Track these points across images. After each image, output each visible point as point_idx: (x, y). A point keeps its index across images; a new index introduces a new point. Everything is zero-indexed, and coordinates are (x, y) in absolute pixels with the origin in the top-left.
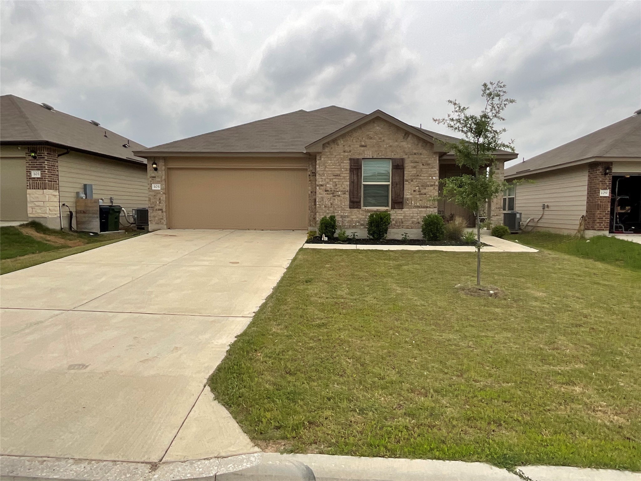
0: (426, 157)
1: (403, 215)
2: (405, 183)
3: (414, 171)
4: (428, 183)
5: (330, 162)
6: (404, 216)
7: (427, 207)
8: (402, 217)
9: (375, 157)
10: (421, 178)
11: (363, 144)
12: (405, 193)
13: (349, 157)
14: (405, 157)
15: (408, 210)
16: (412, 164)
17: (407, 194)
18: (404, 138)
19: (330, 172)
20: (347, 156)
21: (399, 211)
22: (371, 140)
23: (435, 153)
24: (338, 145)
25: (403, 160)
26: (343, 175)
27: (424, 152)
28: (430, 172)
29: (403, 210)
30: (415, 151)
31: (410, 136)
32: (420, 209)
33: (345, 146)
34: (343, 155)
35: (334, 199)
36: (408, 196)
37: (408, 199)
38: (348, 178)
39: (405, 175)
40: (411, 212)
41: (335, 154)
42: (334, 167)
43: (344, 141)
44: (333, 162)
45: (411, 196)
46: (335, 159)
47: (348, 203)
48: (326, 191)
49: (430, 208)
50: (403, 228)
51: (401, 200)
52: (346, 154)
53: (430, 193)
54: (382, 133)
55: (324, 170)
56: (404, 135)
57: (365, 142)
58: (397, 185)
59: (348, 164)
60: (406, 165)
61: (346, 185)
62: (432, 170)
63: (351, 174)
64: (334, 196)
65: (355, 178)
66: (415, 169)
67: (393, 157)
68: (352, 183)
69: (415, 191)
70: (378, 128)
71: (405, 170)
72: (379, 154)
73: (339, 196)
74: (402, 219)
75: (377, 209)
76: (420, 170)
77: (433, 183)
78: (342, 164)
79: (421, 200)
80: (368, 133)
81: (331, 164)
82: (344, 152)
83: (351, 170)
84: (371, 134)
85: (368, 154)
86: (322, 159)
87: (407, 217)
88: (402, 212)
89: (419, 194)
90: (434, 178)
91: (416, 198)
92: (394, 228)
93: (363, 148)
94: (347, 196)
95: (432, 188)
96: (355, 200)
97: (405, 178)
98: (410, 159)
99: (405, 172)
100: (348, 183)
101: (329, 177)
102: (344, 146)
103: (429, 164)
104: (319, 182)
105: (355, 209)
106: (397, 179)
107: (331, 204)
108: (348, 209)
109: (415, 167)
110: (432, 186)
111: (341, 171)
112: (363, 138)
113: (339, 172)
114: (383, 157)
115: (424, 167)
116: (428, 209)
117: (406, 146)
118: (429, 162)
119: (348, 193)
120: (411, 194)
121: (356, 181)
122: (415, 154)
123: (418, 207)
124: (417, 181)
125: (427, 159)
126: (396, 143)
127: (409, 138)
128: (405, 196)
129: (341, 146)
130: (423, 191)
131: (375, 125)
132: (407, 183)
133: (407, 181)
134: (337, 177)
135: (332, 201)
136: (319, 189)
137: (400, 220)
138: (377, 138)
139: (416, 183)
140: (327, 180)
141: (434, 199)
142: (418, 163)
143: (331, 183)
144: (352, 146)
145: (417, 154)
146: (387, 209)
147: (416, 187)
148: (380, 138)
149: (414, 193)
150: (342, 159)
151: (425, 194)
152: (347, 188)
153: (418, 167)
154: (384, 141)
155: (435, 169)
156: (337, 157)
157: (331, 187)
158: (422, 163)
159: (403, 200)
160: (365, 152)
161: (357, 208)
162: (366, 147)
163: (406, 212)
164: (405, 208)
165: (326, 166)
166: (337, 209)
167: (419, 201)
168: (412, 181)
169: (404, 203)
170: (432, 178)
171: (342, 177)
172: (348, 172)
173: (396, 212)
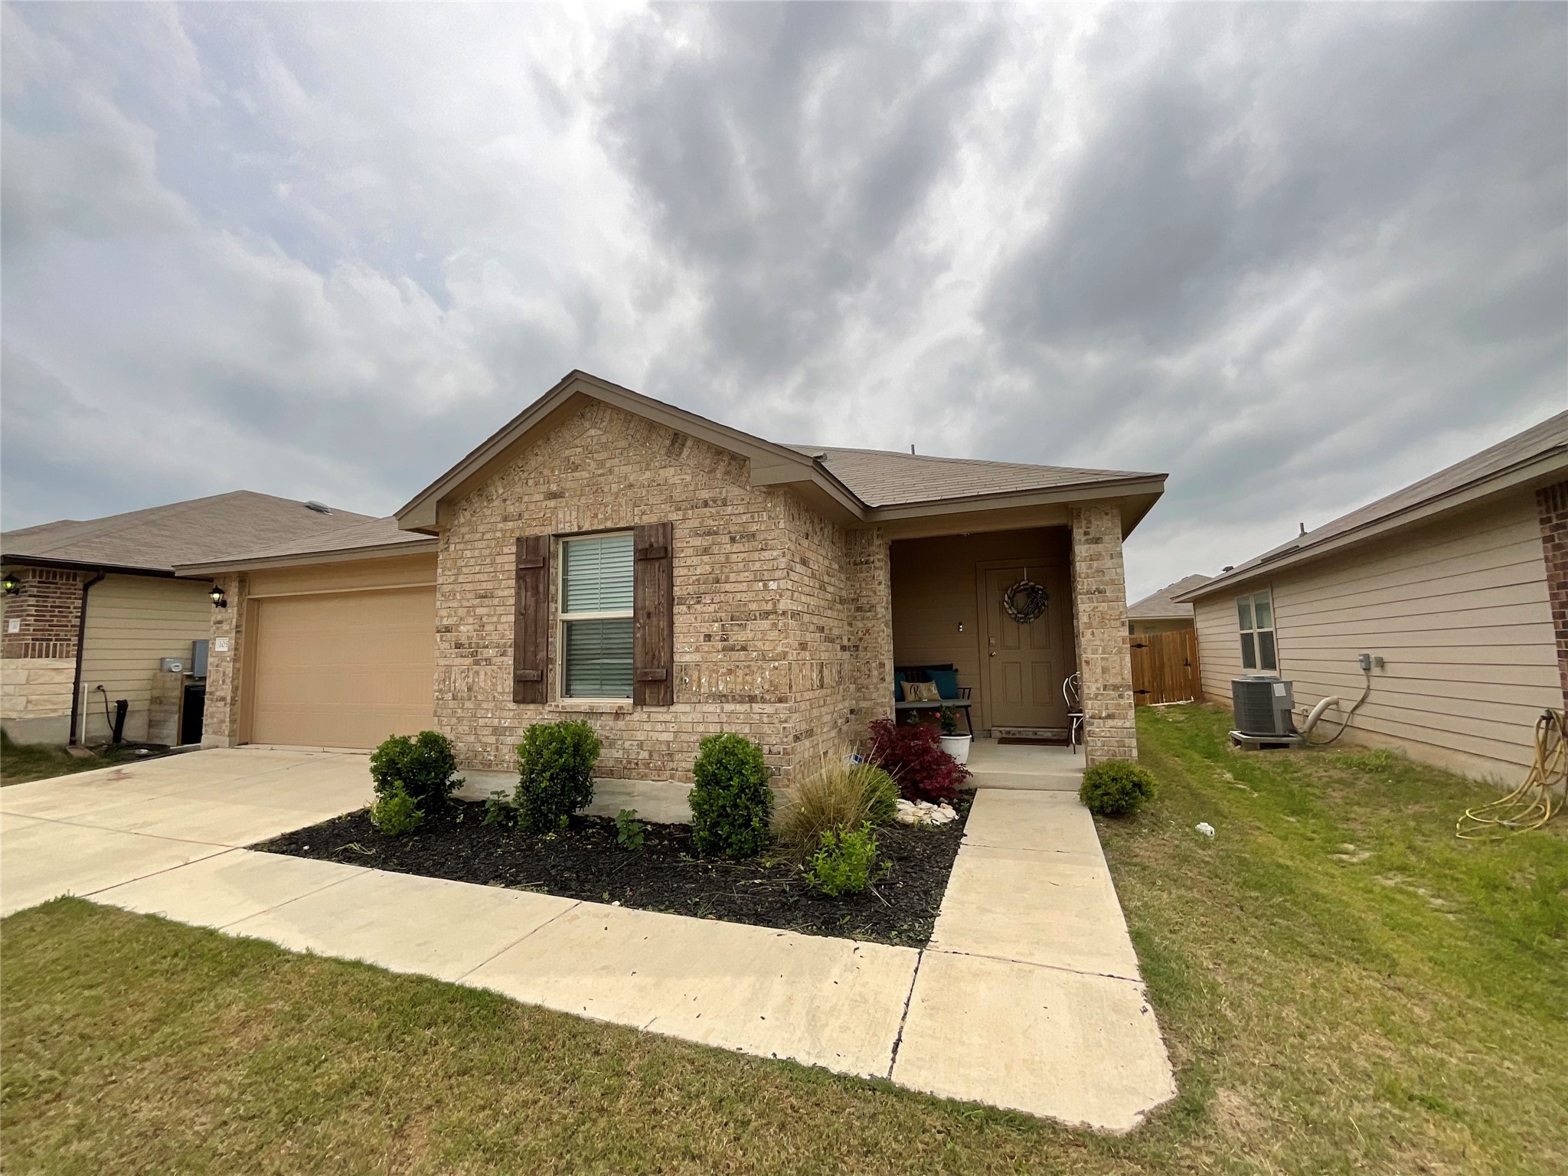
0: (741, 509)
1: (671, 727)
2: (676, 609)
3: (704, 567)
4: (753, 606)
5: (468, 554)
6: (676, 733)
7: (752, 699)
8: (665, 737)
9: (586, 527)
10: (728, 587)
11: (554, 487)
12: (677, 647)
13: (517, 534)
14: (674, 517)
15: (687, 708)
16: (697, 542)
17: (686, 651)
18: (669, 453)
19: (469, 587)
20: (512, 531)
21: (660, 714)
22: (576, 474)
23: (771, 490)
24: (490, 501)
25: (667, 528)
26: (500, 593)
27: (736, 491)
28: (758, 565)
29: (673, 708)
30: (705, 495)
31: (689, 443)
32: (729, 707)
33: (508, 503)
34: (501, 530)
35: (477, 673)
36: (687, 658)
37: (685, 668)
38: (512, 601)
39: (677, 581)
40: (698, 717)
41: (481, 529)
42: (478, 568)
43: (504, 488)
45: (697, 657)
46: (481, 544)
47: (510, 684)
48: (458, 646)
49: (764, 701)
50: (672, 777)
51: (661, 673)
52: (510, 525)
53: (760, 644)
54: (604, 447)
55: (455, 582)
56: (668, 442)
57: (559, 482)
58: (649, 615)
59: (513, 558)
60: (677, 545)
61: (504, 625)
62: (766, 555)
63: (520, 588)
64: (477, 663)
65: (531, 601)
66: (706, 558)
67: (637, 521)
68: (521, 614)
69: (708, 637)
71: (676, 563)
72: (596, 516)
73: (489, 661)
74: (668, 742)
75: (591, 708)
76: (723, 559)
77: (769, 607)
78: (499, 559)
79: (730, 672)
80: (567, 452)
81: (472, 562)
82: (505, 519)
83: (521, 575)
84: (575, 453)
85: (567, 520)
86: (452, 548)
87: (684, 737)
88: (668, 717)
89: (724, 649)
90: (773, 585)
91: (715, 663)
92: (643, 777)
93: (552, 503)
94: (509, 661)
95: (765, 624)
96: (532, 674)
97: (677, 591)
98: (690, 524)
99: (676, 572)
100: (512, 618)
101: (465, 604)
102: (505, 500)
103: (754, 535)
104: (442, 618)
105: (532, 706)
106: (651, 598)
107: (469, 689)
108: (512, 706)
109: (706, 551)
110: (766, 615)
111: (495, 579)
112: (553, 471)
113: (489, 586)
114: (609, 525)
115: (737, 547)
116: (756, 707)
117: (677, 480)
118: (755, 527)
119: (511, 651)
120: (697, 650)
121: (532, 611)
122: (706, 504)
123: (722, 698)
124: (717, 599)
125: (744, 518)
126: (648, 474)
127: (686, 452)
128: (676, 658)
129: (496, 503)
130: (738, 636)
131: (587, 425)
132: (684, 608)
133: (682, 602)
134: (487, 602)
135: (470, 680)
136: (441, 640)
137: (664, 747)
138: (593, 465)
139: (711, 609)
140: (462, 612)
141: (775, 668)
142: (716, 533)
143: (471, 620)
144: (526, 499)
145: (710, 503)
146: (621, 708)
147: (713, 621)
148: (601, 464)
149: (706, 647)
150: (500, 543)
151: (744, 649)
152: (510, 636)
153: (715, 549)
154: (611, 471)
155: (775, 553)
156: (487, 536)
157: (469, 634)
158: (730, 533)
159: (669, 673)
160: (561, 516)
161: (533, 702)
162: (562, 497)
163: (683, 718)
164: (678, 702)
165: (460, 568)
166: (485, 706)
167: (724, 674)
168: (699, 602)
169: (676, 682)
170: (765, 585)
171: (496, 601)
172: (512, 583)
173: (649, 717)
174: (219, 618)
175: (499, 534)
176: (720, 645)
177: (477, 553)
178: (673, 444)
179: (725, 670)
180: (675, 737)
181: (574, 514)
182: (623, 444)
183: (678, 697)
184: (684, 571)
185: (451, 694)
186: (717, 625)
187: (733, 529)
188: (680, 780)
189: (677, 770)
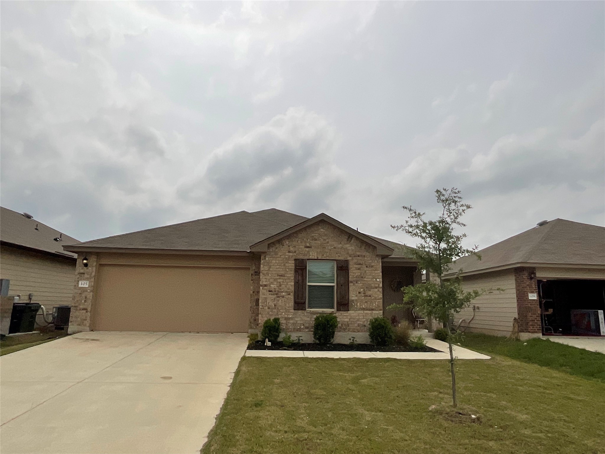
0: (369, 259)
1: (349, 317)
2: (350, 284)
3: (358, 273)
4: (373, 285)
6: (350, 319)
7: (373, 310)
8: (346, 320)
9: (320, 258)
10: (365, 279)
11: (308, 245)
12: (350, 295)
13: (294, 258)
14: (349, 258)
15: (353, 312)
16: (357, 266)
17: (353, 296)
18: (348, 240)
19: (274, 272)
20: (292, 256)
21: (345, 313)
22: (316, 242)
23: (377, 256)
24: (283, 245)
25: (347, 262)
26: (288, 275)
27: (368, 254)
28: (374, 274)
29: (348, 312)
30: (358, 253)
31: (353, 239)
32: (366, 312)
34: (287, 255)
36: (353, 298)
37: (353, 301)
38: (293, 278)
39: (350, 277)
40: (357, 314)
41: (280, 254)
42: (278, 267)
43: (289, 242)
44: (277, 262)
45: (356, 298)
46: (279, 259)
47: (292, 304)
48: (270, 291)
49: (375, 310)
50: (349, 331)
51: (346, 302)
52: (291, 254)
53: (374, 295)
54: (326, 235)
55: (269, 270)
56: (347, 237)
57: (310, 243)
58: (342, 286)
59: (293, 265)
60: (350, 266)
61: (291, 285)
62: (376, 272)
63: (296, 274)
64: (279, 297)
65: (300, 278)
66: (359, 271)
67: (337, 258)
68: (296, 283)
69: (360, 293)
70: (322, 230)
71: (350, 271)
72: (323, 255)
73: (283, 297)
74: (347, 322)
76: (364, 271)
77: (377, 285)
78: (287, 265)
79: (366, 302)
80: (313, 235)
81: (276, 264)
82: (289, 252)
83: (296, 271)
84: (315, 235)
85: (313, 255)
86: (267, 259)
87: (352, 320)
88: (347, 314)
90: (378, 280)
91: (362, 300)
92: (340, 331)
93: (307, 249)
94: (292, 297)
95: (376, 290)
96: (299, 301)
97: (350, 279)
98: (354, 261)
99: (350, 274)
100: (293, 284)
101: (273, 278)
102: (289, 246)
103: (373, 266)
104: (263, 282)
105: (300, 311)
106: (342, 280)
107: (275, 305)
108: (293, 311)
109: (359, 269)
110: (376, 288)
111: (286, 270)
112: (307, 239)
113: (283, 272)
114: (328, 258)
115: (367, 269)
116: (374, 312)
117: (350, 248)
118: (373, 264)
119: (292, 294)
120: (356, 296)
121: (300, 282)
123: (364, 309)
124: (362, 282)
125: (370, 261)
126: (341, 245)
127: (352, 241)
128: (350, 298)
129: (286, 246)
130: (369, 293)
131: (321, 228)
132: (352, 284)
133: (352, 282)
134: (281, 277)
135: (275, 303)
136: (263, 289)
138: (322, 240)
139: (361, 285)
140: (271, 280)
141: (379, 301)
142: (362, 264)
143: (275, 283)
144: (297, 247)
145: (360, 256)
146: (333, 312)
147: (361, 288)
148: (325, 240)
149: (359, 295)
150: (288, 259)
151: (370, 296)
152: (292, 289)
153: (362, 269)
154: (328, 242)
155: (379, 272)
157: (275, 288)
158: (366, 265)
159: (348, 302)
160: (311, 253)
161: (302, 310)
162: (311, 248)
163: (352, 315)
165: (270, 266)
166: (281, 311)
168: (357, 283)
169: (350, 304)
170: (376, 280)
171: (285, 278)
172: (293, 272)
173: (341, 314)
174: (82, 271)
176: (363, 295)
178: (349, 237)
179: (364, 302)
181: (316, 254)
182: (332, 235)
183: (350, 309)
184: (352, 274)
185: (267, 307)
188: (351, 332)
189: (350, 329)
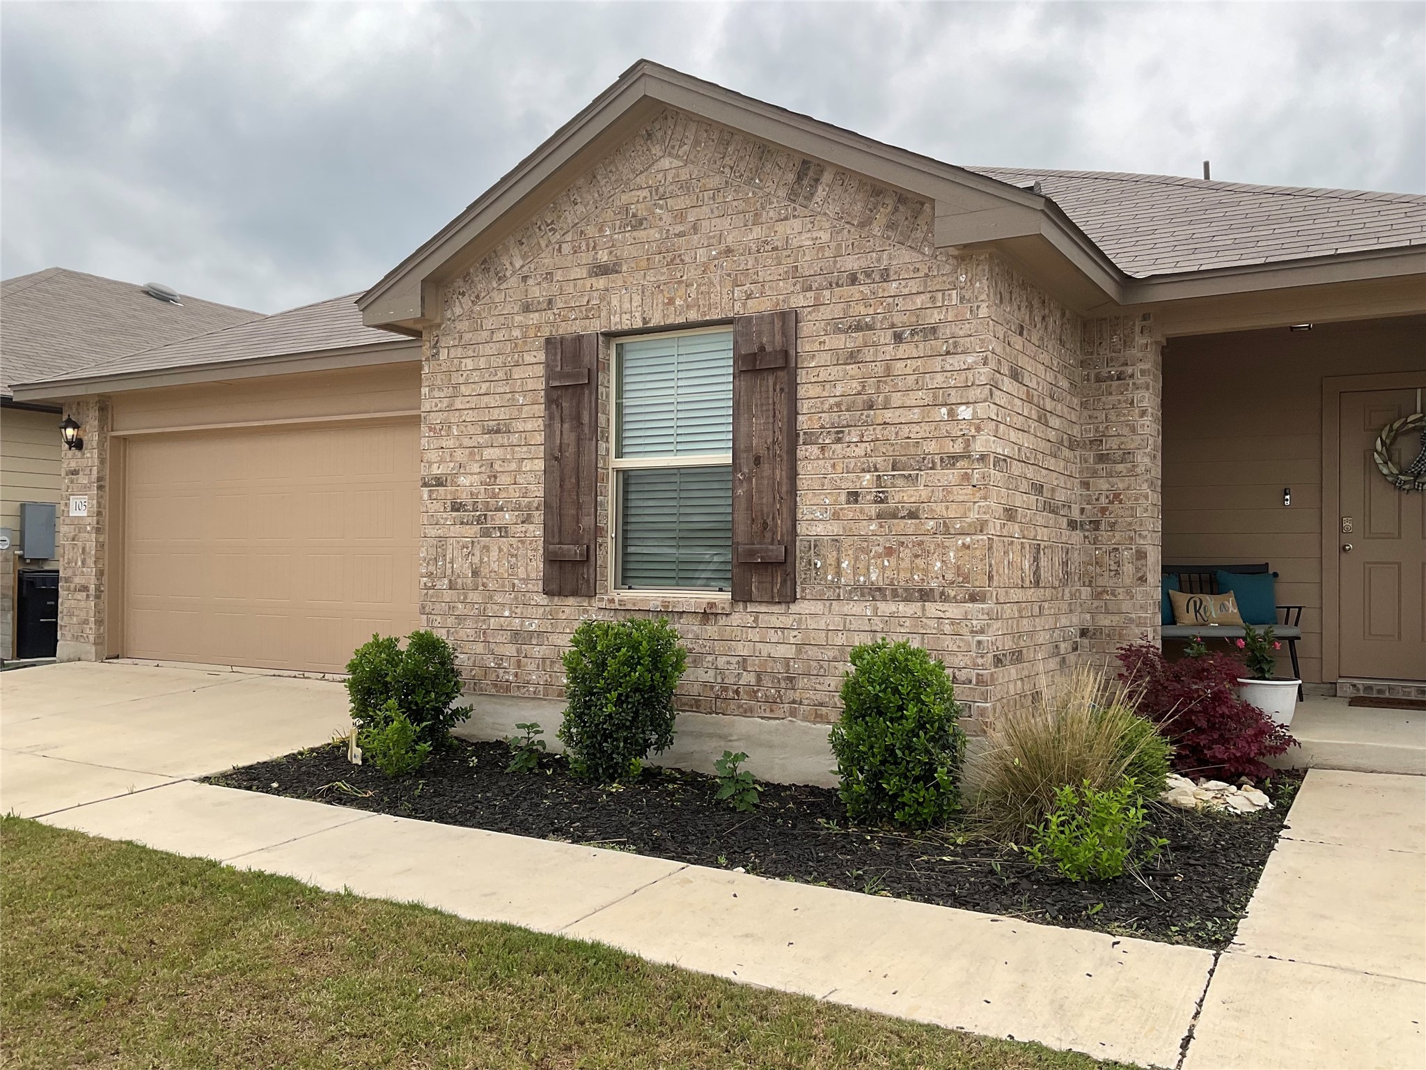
0: (914, 286)
1: (793, 637)
2: (801, 452)
3: (847, 382)
4: (931, 447)
5: (469, 364)
6: (800, 646)
7: (925, 595)
8: (782, 651)
9: (656, 320)
10: (888, 415)
11: (603, 256)
12: (803, 510)
13: (545, 333)
14: (798, 301)
15: (818, 607)
16: (839, 342)
17: (816, 518)
18: (793, 196)
19: (470, 416)
20: (539, 328)
21: (773, 616)
22: (641, 234)
23: (967, 253)
24: (502, 279)
25: (788, 321)
26: (520, 426)
27: (905, 256)
28: (939, 378)
29: (794, 608)
30: (851, 263)
31: (827, 177)
32: (886, 608)
33: (530, 282)
34: (521, 327)
35: (486, 548)
36: (819, 529)
37: (815, 545)
38: (540, 438)
39: (804, 407)
40: (837, 622)
41: (488, 324)
42: (484, 387)
43: (524, 257)
45: (835, 528)
46: (489, 349)
47: (537, 566)
48: (456, 507)
49: (944, 598)
50: (793, 713)
51: (778, 552)
52: (534, 318)
53: (940, 509)
54: (686, 187)
55: (450, 409)
56: (791, 177)
57: (612, 246)
58: (757, 461)
59: (540, 371)
60: (805, 347)
61: (532, 474)
62: (954, 362)
63: (551, 417)
64: (486, 533)
65: (570, 438)
66: (852, 369)
68: (554, 458)
69: (854, 496)
70: (666, 163)
71: (802, 376)
72: (671, 301)
73: (504, 531)
74: (787, 661)
75: (666, 604)
76: (880, 369)
77: (958, 447)
78: (517, 373)
79: (889, 552)
80: (625, 198)
81: (476, 376)
82: (527, 309)
83: (553, 397)
84: (636, 199)
85: (627, 307)
86: (443, 354)
87: (812, 652)
88: (788, 621)
89: (879, 516)
90: (964, 412)
91: (865, 538)
92: (747, 712)
93: (601, 282)
94: (536, 530)
95: (950, 476)
96: (573, 551)
97: (803, 422)
98: (825, 313)
99: (801, 392)
100: (540, 465)
101: (467, 442)
102: (525, 278)
103: (934, 330)
104: (430, 463)
105: (571, 601)
106: (761, 432)
107: (475, 573)
108: (542, 599)
109: (853, 357)
110: (953, 460)
111: (512, 404)
112: (601, 230)
113: (502, 414)
114: (693, 316)
115: (904, 350)
116: (932, 608)
117: (805, 239)
118: (936, 316)
119: (538, 517)
120: (836, 516)
121: (571, 451)
122: (853, 280)
123: (875, 593)
124: (869, 434)
125: (919, 301)
126: (757, 232)
127: (821, 192)
128: (802, 529)
129: (513, 282)
130: (904, 495)
131: (657, 150)
132: (814, 450)
133: (811, 439)
134: (499, 438)
135: (476, 560)
136: (430, 498)
137: (780, 667)
138: (667, 218)
139: (860, 451)
140: (460, 455)
141: (966, 547)
142: (870, 327)
143: (475, 468)
144: (558, 276)
145: (861, 277)
146: (712, 605)
147: (863, 471)
148: (680, 216)
149: (850, 511)
150: (517, 347)
151: (913, 515)
152: (538, 491)
153: (868, 354)
154: (695, 228)
155: (970, 360)
156: (499, 336)
157: (473, 489)
158: (893, 326)
159: (790, 551)
160: (615, 302)
161: (575, 593)
162: (617, 272)
163: (812, 624)
164: (803, 598)
165: (456, 387)
166: (498, 598)
167: (879, 556)
168: (839, 441)
169: (800, 566)
170: (951, 413)
171: (514, 438)
172: (540, 409)
173: (756, 620)
174: (73, 465)
175: (516, 333)
176: (873, 509)
177: (482, 363)
178: (799, 179)
179: (880, 549)
180: (799, 651)
181: (637, 299)
182: (716, 181)
183: (803, 590)
184: (813, 391)
185: (446, 581)
186: (868, 476)
187: (898, 319)
188: (805, 719)
189: (801, 703)
